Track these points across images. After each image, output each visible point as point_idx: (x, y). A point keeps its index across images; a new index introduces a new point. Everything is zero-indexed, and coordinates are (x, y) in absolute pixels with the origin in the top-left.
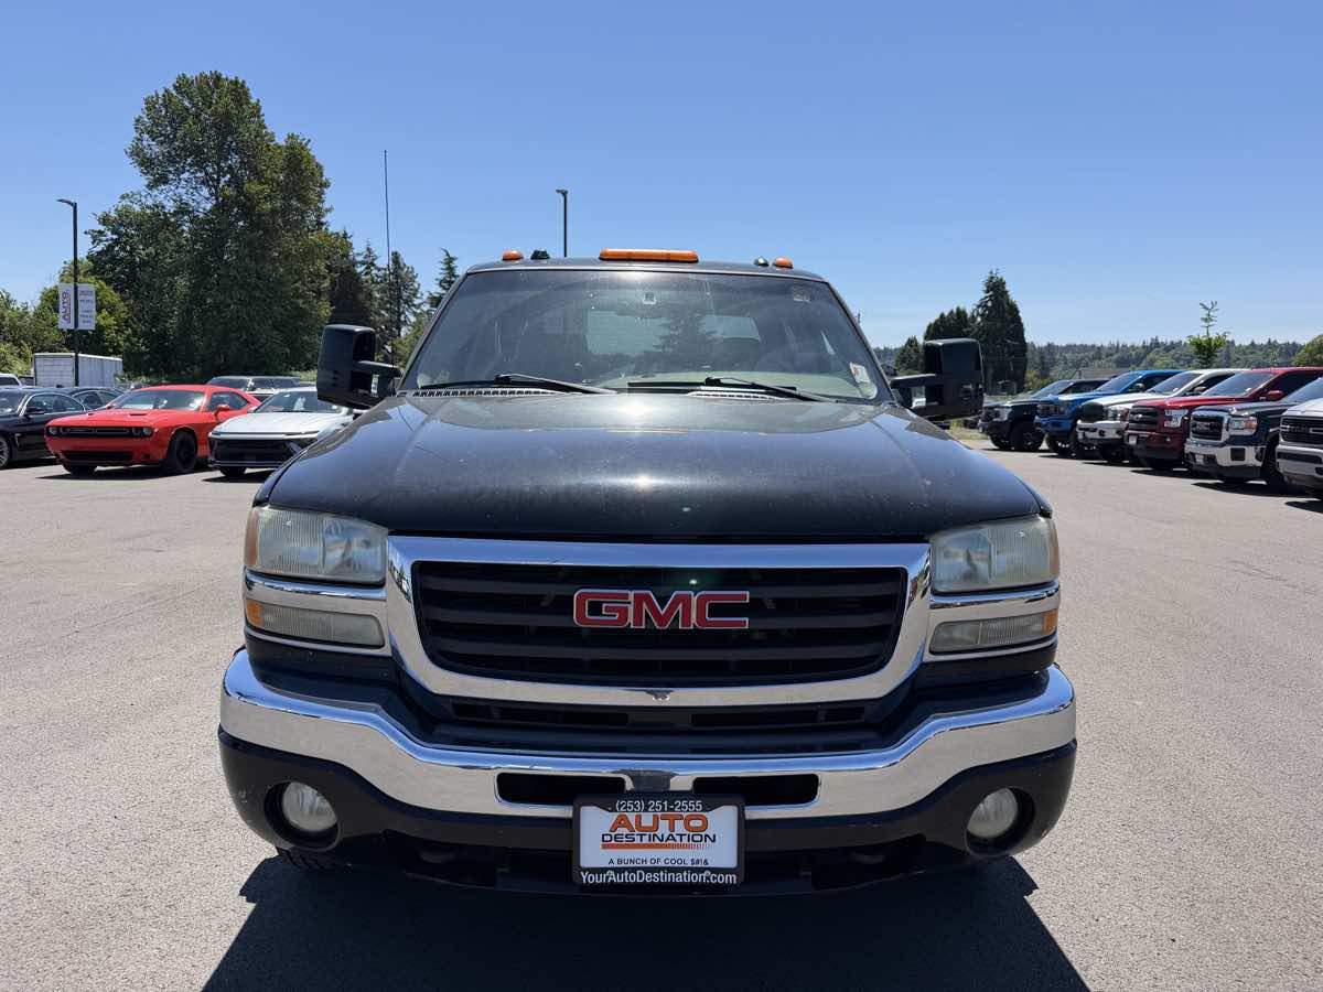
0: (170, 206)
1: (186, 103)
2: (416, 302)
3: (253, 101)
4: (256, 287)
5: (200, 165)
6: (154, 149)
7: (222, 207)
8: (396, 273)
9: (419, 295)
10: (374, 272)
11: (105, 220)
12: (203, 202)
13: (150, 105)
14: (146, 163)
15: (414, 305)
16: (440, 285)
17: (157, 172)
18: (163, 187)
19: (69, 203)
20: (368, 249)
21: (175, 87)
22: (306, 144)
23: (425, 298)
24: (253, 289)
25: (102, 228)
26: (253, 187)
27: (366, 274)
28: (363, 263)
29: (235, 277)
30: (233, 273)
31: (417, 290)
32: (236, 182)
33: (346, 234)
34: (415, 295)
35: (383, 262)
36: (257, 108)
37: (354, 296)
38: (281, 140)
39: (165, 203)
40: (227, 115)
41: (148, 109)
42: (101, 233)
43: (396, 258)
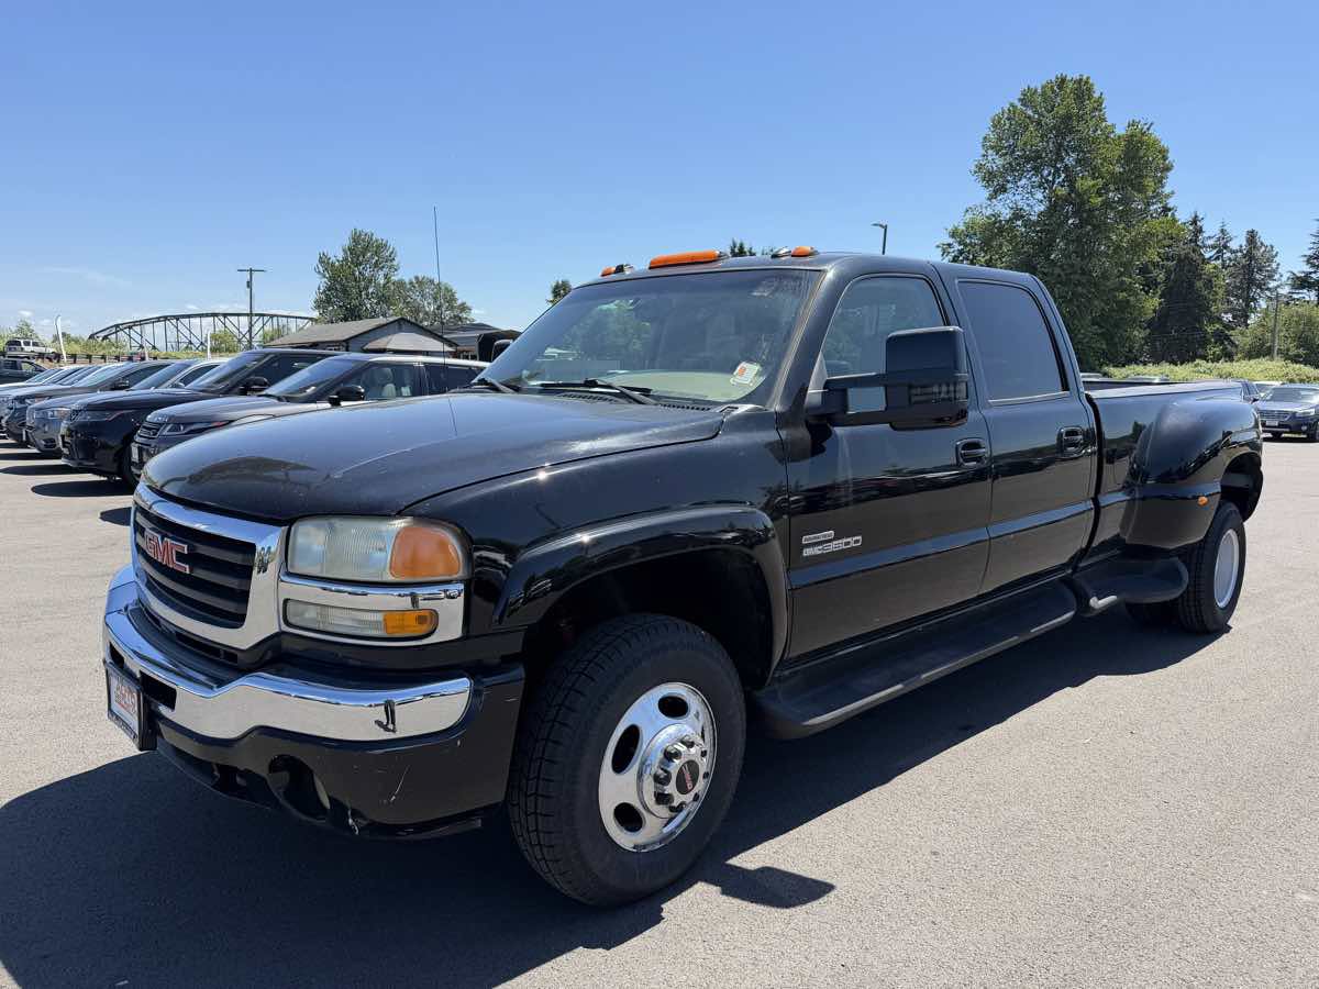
0: (1006, 214)
1: (1030, 112)
2: (1272, 284)
3: (1096, 95)
4: (1079, 283)
5: (1037, 170)
6: (997, 162)
7: (1054, 207)
8: (1250, 256)
9: (1276, 277)
10: (1227, 255)
11: (953, 234)
12: (1036, 204)
13: (997, 124)
14: (989, 177)
15: (1268, 289)
16: (1308, 262)
17: (997, 183)
18: (1001, 196)
19: (881, 226)
20: (1222, 231)
21: (1020, 100)
22: (1148, 129)
23: (1284, 279)
24: (1076, 285)
25: (951, 241)
26: (1085, 183)
27: (1217, 258)
28: (1213, 247)
29: (1059, 275)
30: (1057, 271)
31: (1275, 271)
32: (1070, 180)
33: (1196, 216)
34: (1271, 277)
35: (1238, 242)
36: (1099, 102)
37: (1191, 285)
38: (1121, 130)
39: (1003, 210)
40: (1068, 117)
41: (995, 126)
42: (949, 245)
43: (1252, 237)
